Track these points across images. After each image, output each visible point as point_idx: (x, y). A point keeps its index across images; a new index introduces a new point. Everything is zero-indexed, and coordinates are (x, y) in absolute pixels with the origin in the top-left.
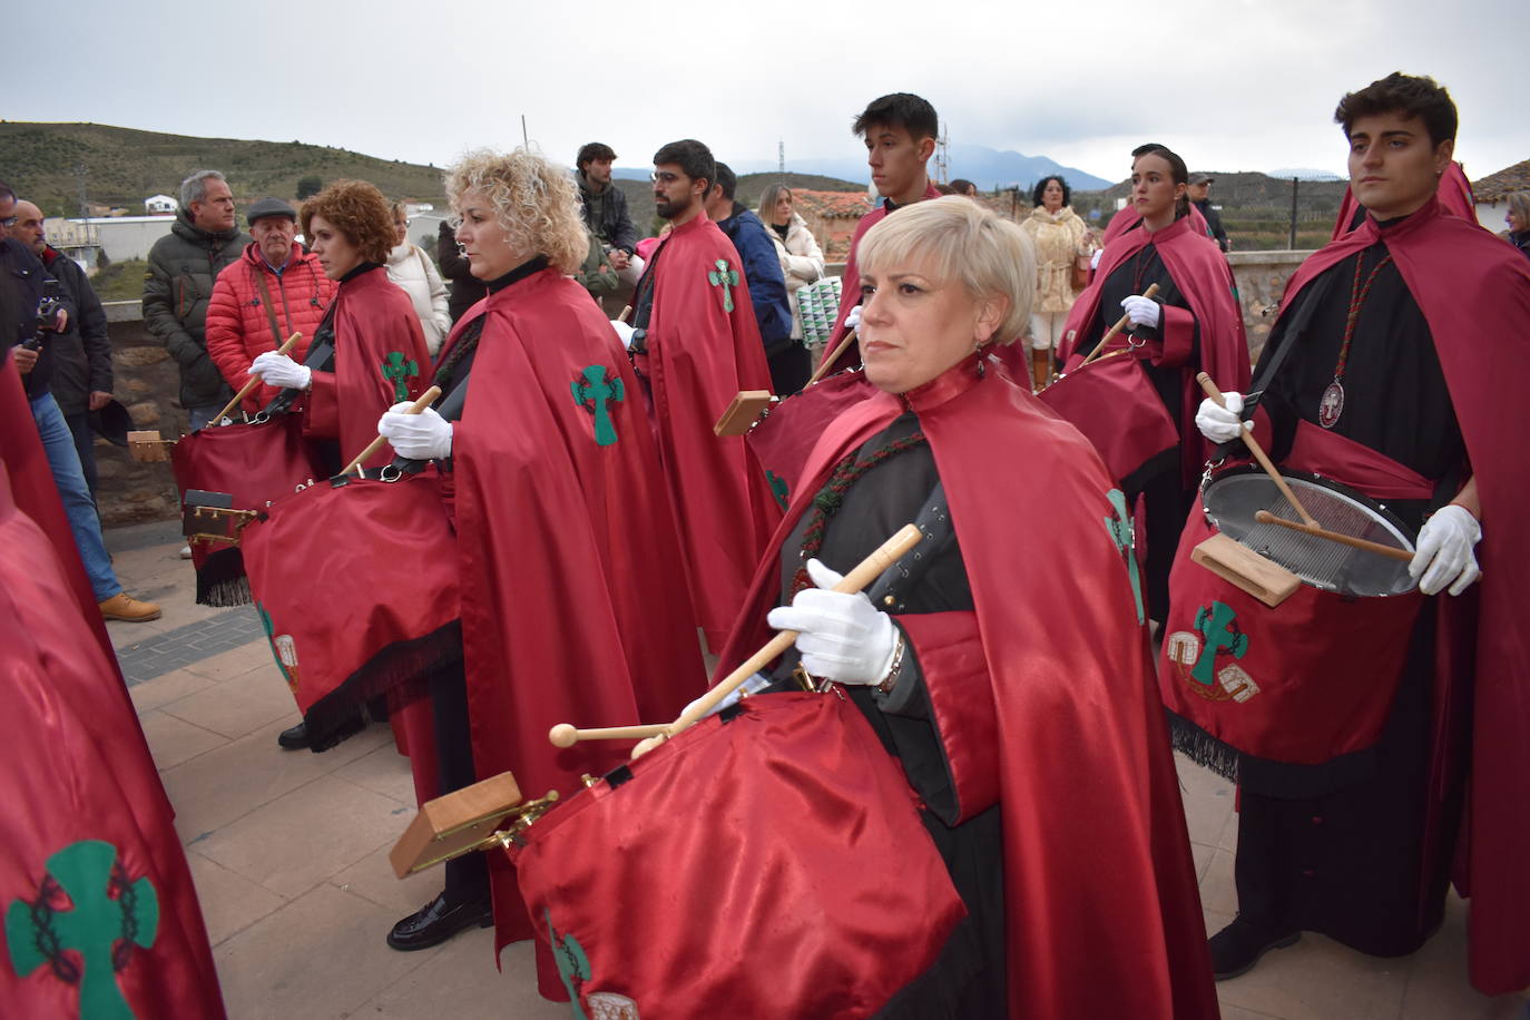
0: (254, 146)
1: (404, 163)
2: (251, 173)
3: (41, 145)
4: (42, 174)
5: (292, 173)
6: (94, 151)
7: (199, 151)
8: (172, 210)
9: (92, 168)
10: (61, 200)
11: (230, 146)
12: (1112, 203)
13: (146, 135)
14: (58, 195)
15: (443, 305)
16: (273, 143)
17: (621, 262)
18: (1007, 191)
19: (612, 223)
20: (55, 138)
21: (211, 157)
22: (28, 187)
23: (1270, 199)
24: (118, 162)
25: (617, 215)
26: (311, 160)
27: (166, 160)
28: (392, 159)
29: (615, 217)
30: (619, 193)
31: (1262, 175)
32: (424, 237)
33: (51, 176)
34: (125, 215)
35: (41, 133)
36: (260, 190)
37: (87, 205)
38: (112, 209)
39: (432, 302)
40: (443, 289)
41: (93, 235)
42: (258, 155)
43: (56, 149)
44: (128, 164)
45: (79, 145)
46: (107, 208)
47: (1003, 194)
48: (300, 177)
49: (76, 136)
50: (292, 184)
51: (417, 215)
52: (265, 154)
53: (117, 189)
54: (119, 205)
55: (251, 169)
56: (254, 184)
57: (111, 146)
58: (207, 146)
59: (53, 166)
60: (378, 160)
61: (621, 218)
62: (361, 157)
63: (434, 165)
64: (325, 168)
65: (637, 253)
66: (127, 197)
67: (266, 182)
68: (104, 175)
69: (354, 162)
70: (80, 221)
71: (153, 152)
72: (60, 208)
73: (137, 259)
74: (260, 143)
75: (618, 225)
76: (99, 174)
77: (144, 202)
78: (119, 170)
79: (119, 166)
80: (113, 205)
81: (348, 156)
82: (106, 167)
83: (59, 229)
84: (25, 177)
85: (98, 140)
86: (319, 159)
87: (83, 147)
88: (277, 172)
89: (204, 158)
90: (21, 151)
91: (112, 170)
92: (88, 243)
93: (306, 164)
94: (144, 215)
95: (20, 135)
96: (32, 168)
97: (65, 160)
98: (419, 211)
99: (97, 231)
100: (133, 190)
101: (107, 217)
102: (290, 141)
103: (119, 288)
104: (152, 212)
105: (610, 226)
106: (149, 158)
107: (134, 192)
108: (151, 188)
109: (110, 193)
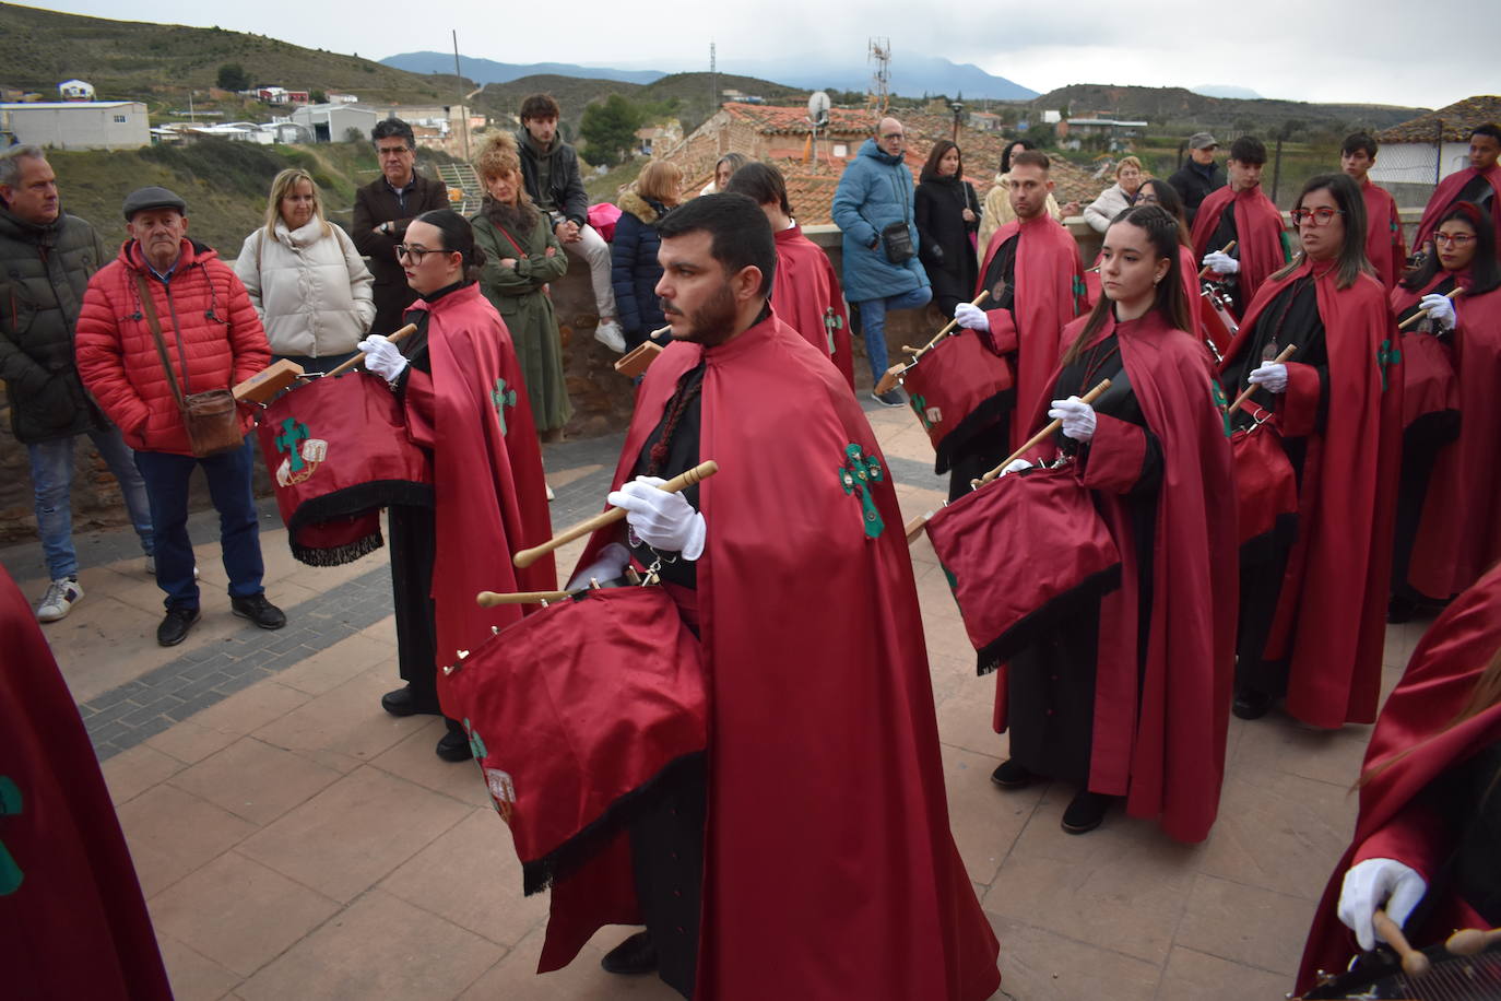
0: (173, 31)
1: (328, 52)
2: (169, 58)
5: (213, 60)
6: (6, 31)
7: (116, 35)
8: (87, 95)
9: (5, 49)
12: (1039, 115)
13: (60, 16)
15: (365, 292)
16: (193, 28)
17: (571, 236)
18: (936, 98)
21: (128, 41)
23: (1193, 114)
24: (31, 43)
25: (566, 177)
26: (231, 46)
27: (80, 43)
31: (1186, 91)
32: (348, 130)
34: (39, 101)
36: (179, 77)
38: (25, 93)
39: (351, 288)
40: (366, 273)
41: (4, 121)
42: (177, 40)
44: (41, 47)
46: (20, 94)
47: (932, 102)
48: (220, 65)
50: (212, 72)
51: (342, 107)
52: (183, 39)
53: (30, 73)
54: (33, 89)
55: (169, 55)
56: (173, 71)
57: (24, 27)
58: (122, 30)
60: (302, 49)
61: (570, 182)
62: (285, 45)
63: (360, 55)
64: (247, 55)
65: (589, 222)
66: (41, 81)
67: (185, 69)
68: (16, 58)
69: (276, 50)
71: (67, 35)
74: (179, 28)
76: (12, 57)
77: (58, 87)
78: (32, 53)
79: (32, 50)
80: (28, 89)
81: (269, 43)
82: (19, 50)
85: (9, 21)
86: (240, 46)
88: (197, 58)
89: (120, 42)
91: (25, 52)
93: (226, 51)
94: (59, 101)
98: (343, 103)
99: (8, 115)
100: (48, 74)
101: (20, 102)
102: (210, 27)
104: (67, 97)
106: (64, 41)
107: (47, 76)
108: (65, 72)
109: (23, 77)
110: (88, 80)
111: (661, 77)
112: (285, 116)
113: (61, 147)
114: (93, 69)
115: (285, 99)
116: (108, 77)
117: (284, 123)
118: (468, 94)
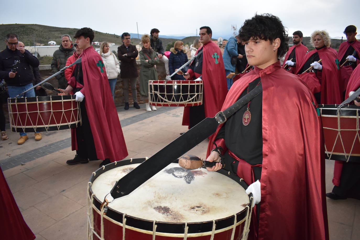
1: (108, 34)
3: (25, 29)
4: (25, 36)
6: (37, 30)
7: (61, 31)
8: (54, 44)
9: (36, 34)
10: (29, 42)
11: (68, 29)
13: (49, 27)
14: (29, 41)
15: (118, 66)
17: (161, 57)
19: (159, 47)
20: (28, 28)
21: (64, 32)
22: (22, 39)
24: (42, 33)
25: (160, 46)
27: (53, 33)
28: (105, 33)
29: (159, 46)
30: (160, 40)
33: (27, 37)
34: (44, 45)
35: (25, 27)
37: (35, 43)
38: (41, 44)
39: (116, 66)
40: (118, 63)
41: (36, 50)
42: (74, 32)
43: (28, 30)
44: (44, 34)
45: (34, 29)
46: (40, 44)
49: (33, 27)
53: (42, 39)
54: (42, 43)
57: (41, 29)
58: (62, 30)
59: (28, 34)
60: (103, 33)
61: (161, 46)
62: (98, 32)
63: (115, 34)
65: (164, 55)
66: (44, 41)
68: (39, 36)
69: (97, 33)
70: (34, 47)
71: (50, 31)
72: (29, 44)
73: (46, 56)
75: (160, 48)
77: (48, 42)
78: (42, 35)
79: (42, 34)
80: (41, 43)
81: (95, 32)
82: (40, 34)
83: (29, 49)
84: (21, 36)
85: (38, 28)
87: (34, 30)
89: (62, 32)
90: (20, 30)
91: (41, 35)
92: (35, 52)
94: (48, 45)
95: (20, 27)
96: (22, 34)
97: (30, 33)
98: (112, 45)
99: (37, 49)
101: (40, 46)
103: (42, 63)
104: (50, 45)
105: (158, 48)
106: (49, 32)
107: (46, 40)
108: (50, 39)
109: (41, 40)
110: (55, 41)
111: (185, 38)
112: (98, 48)
113: (49, 56)
114: (56, 38)
115: (99, 44)
116: (59, 40)
117: (98, 50)
118: (140, 42)
